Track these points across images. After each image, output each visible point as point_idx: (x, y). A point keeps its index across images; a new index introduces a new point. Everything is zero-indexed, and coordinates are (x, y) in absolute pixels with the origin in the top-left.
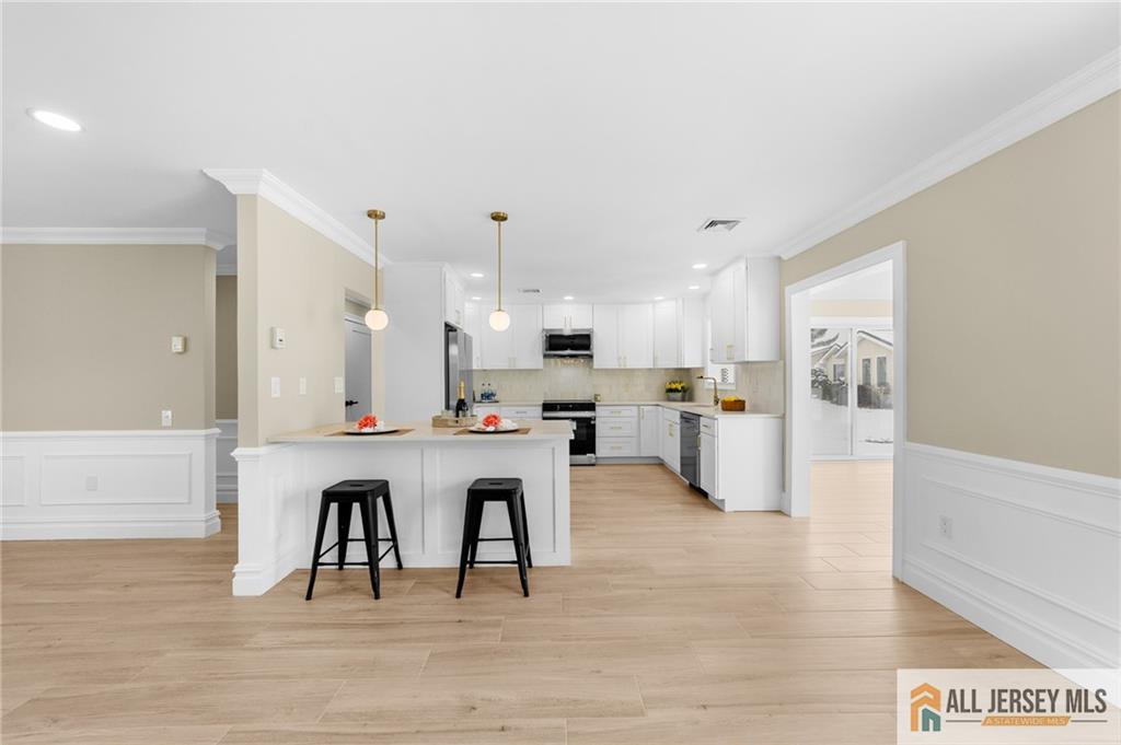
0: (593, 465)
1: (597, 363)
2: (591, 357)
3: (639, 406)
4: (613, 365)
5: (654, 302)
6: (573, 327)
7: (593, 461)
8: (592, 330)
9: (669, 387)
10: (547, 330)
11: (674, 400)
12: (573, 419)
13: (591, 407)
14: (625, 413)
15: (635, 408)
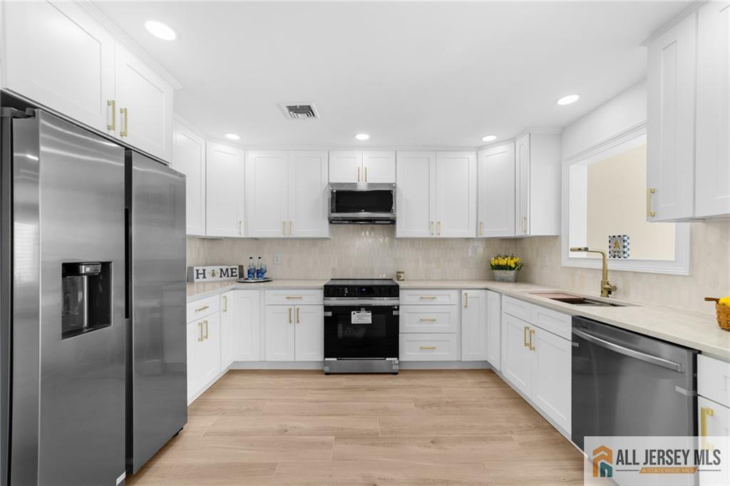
0: (396, 374)
1: (402, 230)
2: (393, 222)
3: (460, 290)
4: (422, 232)
5: (479, 149)
6: (370, 181)
7: (395, 368)
8: (393, 185)
9: (494, 262)
10: (332, 185)
11: (503, 280)
12: (368, 308)
13: (393, 291)
14: (440, 300)
15: (455, 294)
